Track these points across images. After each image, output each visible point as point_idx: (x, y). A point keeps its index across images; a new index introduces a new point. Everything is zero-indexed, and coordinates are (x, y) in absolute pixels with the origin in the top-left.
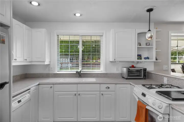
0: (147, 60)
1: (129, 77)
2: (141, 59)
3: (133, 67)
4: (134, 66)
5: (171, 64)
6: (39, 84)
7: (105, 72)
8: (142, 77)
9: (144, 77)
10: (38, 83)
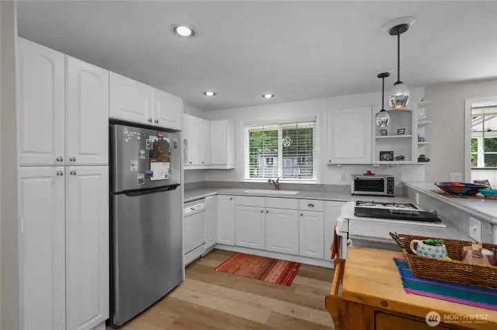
0: (401, 162)
1: (356, 192)
2: (392, 160)
3: (369, 173)
4: (372, 173)
5: (472, 169)
6: (217, 194)
7: (320, 183)
8: (385, 193)
9: (388, 193)
10: (215, 193)
